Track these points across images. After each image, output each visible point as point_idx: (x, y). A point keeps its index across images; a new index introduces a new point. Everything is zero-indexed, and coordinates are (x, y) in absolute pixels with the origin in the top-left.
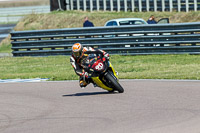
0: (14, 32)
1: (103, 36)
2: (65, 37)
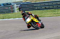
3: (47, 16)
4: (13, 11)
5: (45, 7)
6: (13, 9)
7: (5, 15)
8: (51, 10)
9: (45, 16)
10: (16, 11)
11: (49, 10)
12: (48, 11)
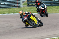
3: (52, 12)
4: (19, 6)
5: (51, 4)
6: (19, 4)
7: (10, 9)
8: (56, 6)
9: (50, 12)
10: (22, 6)
11: (54, 7)
12: (53, 8)
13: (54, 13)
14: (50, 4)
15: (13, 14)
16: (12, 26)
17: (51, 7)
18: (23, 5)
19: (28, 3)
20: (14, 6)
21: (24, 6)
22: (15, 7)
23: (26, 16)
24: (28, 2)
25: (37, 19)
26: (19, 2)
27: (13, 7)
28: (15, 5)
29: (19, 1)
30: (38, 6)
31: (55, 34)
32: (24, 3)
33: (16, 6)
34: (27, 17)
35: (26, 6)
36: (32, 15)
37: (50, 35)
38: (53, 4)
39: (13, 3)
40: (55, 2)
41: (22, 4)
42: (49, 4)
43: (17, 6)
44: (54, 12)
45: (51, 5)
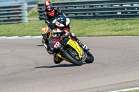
0: (40, 3)
1: (102, 6)
2: (75, 7)
3: (97, 33)
4: (19, 20)
5: (94, 14)
6: (20, 15)
8: (107, 20)
9: (93, 33)
10: (26, 20)
11: (102, 21)
12: (100, 24)
13: (102, 36)
14: (92, 15)
15: (4, 37)
16: (4, 67)
17: (94, 21)
18: (28, 17)
19: (40, 12)
20: (7, 19)
21: (31, 19)
22: (9, 21)
23: (58, 39)
24: (41, 9)
25: (81, 46)
26: (20, 10)
27: (4, 21)
28: (9, 17)
29: (19, 6)
30: (50, 18)
31: (104, 85)
32: (30, 12)
33: (11, 18)
34: (61, 42)
35: (35, 19)
36: (71, 36)
37: (92, 87)
38: (99, 13)
39: (6, 12)
40: (104, 9)
41: (26, 13)
42: (90, 14)
43: (15, 18)
44: (102, 33)
45: (95, 17)
